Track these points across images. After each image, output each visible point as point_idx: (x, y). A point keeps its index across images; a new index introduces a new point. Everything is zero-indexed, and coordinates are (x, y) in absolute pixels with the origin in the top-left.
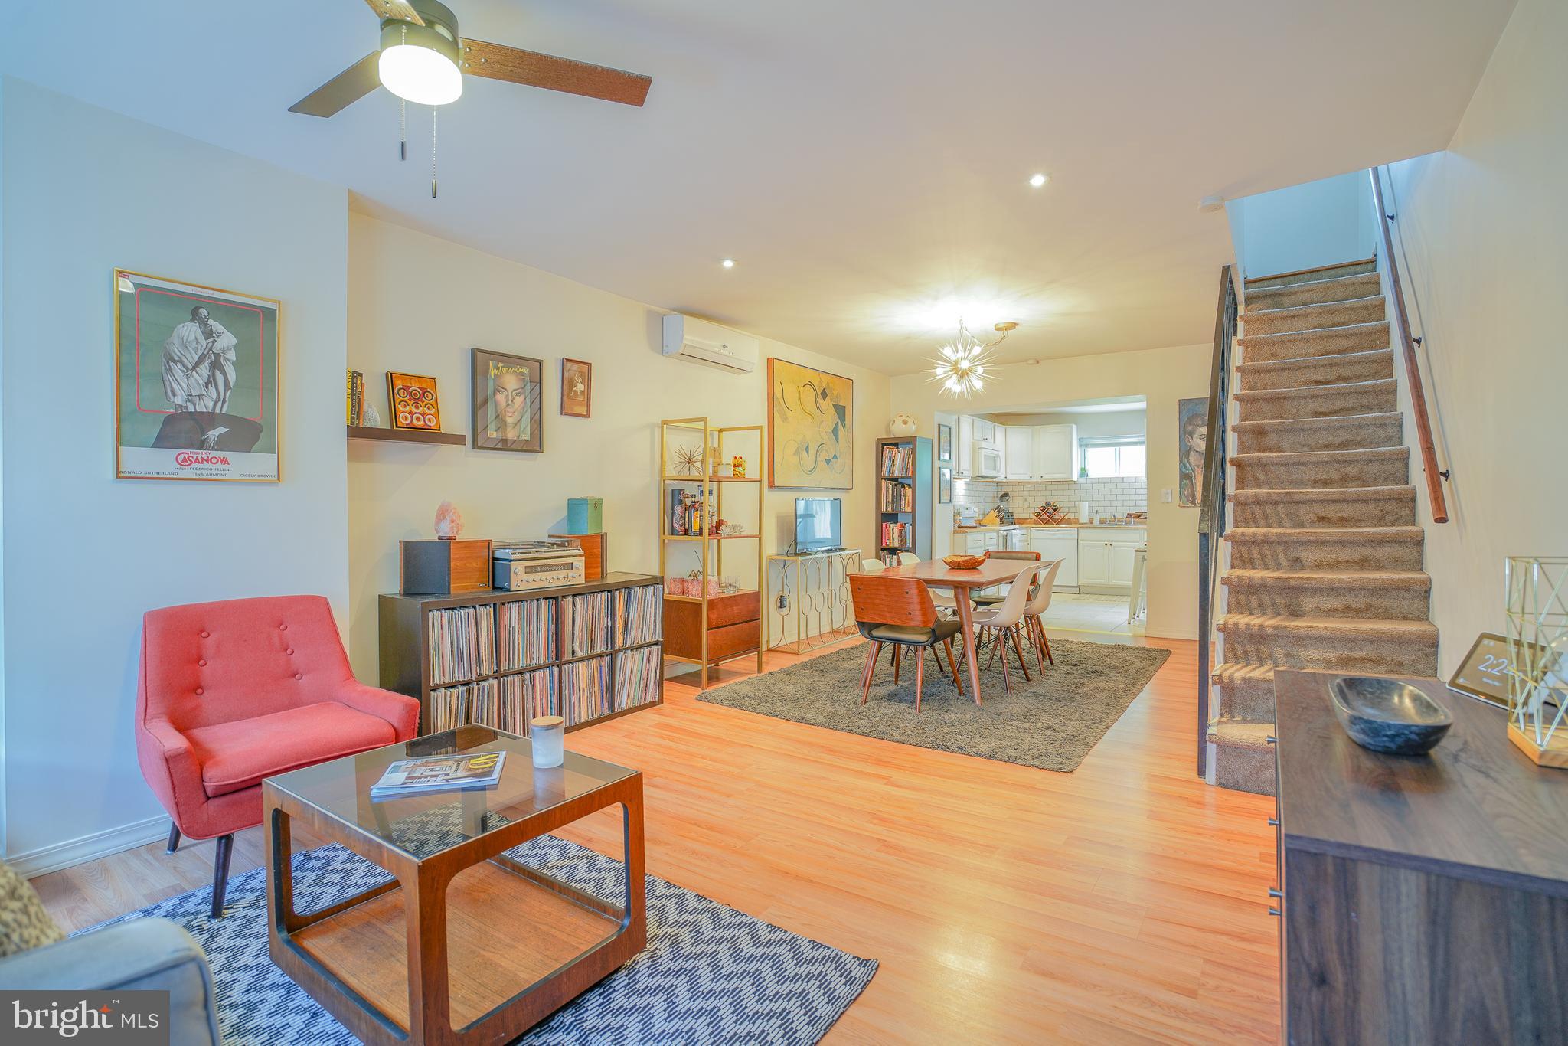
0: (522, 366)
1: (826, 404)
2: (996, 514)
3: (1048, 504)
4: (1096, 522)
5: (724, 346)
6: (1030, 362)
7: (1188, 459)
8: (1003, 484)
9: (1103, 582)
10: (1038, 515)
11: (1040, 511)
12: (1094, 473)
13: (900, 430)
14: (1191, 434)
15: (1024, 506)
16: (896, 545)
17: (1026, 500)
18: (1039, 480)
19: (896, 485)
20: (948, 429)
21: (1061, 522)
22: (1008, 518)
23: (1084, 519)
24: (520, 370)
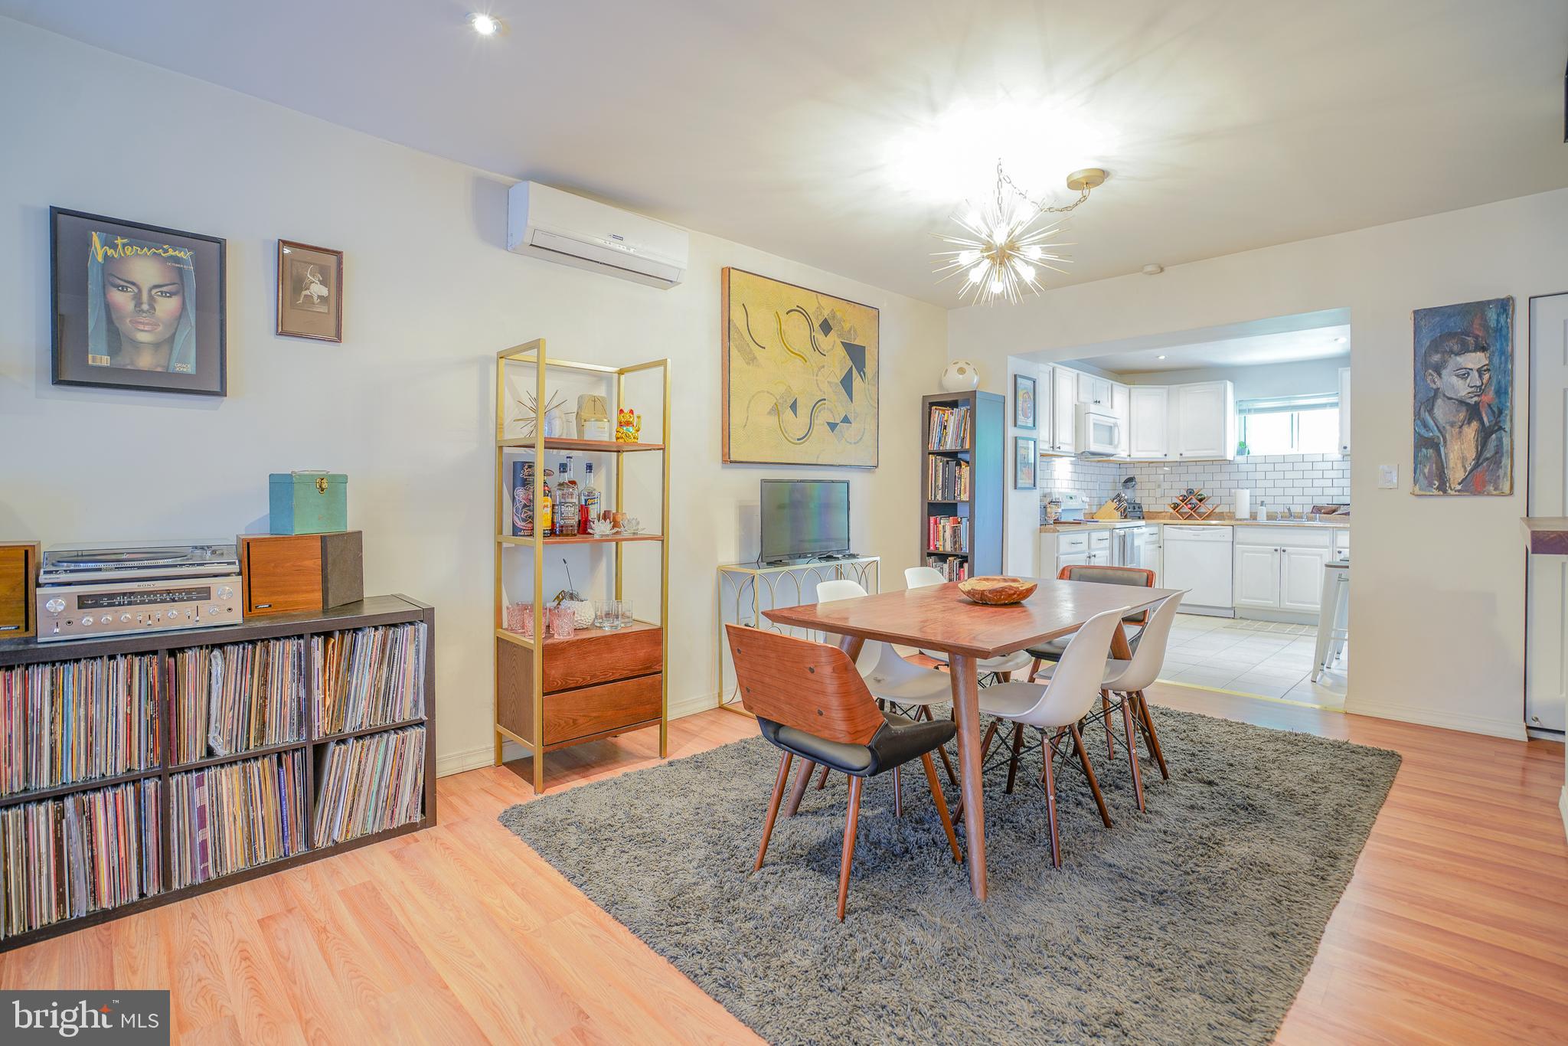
0: (174, 246)
1: (831, 343)
2: (1115, 505)
3: (1191, 492)
4: (1262, 518)
5: (615, 237)
6: (1149, 269)
7: (1431, 411)
8: (1128, 466)
9: (1271, 603)
10: (1176, 507)
11: (1179, 502)
12: (1256, 449)
13: (956, 382)
14: (1438, 369)
15: (1157, 496)
16: (949, 548)
17: (1159, 486)
18: (1178, 459)
19: (947, 462)
20: (1030, 383)
21: (1209, 516)
22: (1133, 511)
23: (1243, 511)
24: (171, 252)
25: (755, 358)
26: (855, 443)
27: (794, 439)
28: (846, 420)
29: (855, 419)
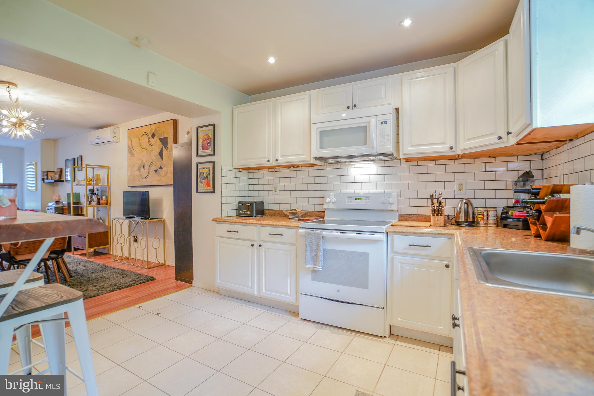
1: (156, 140)
25: (133, 154)
26: (164, 176)
27: (144, 177)
28: (161, 168)
29: (164, 167)
